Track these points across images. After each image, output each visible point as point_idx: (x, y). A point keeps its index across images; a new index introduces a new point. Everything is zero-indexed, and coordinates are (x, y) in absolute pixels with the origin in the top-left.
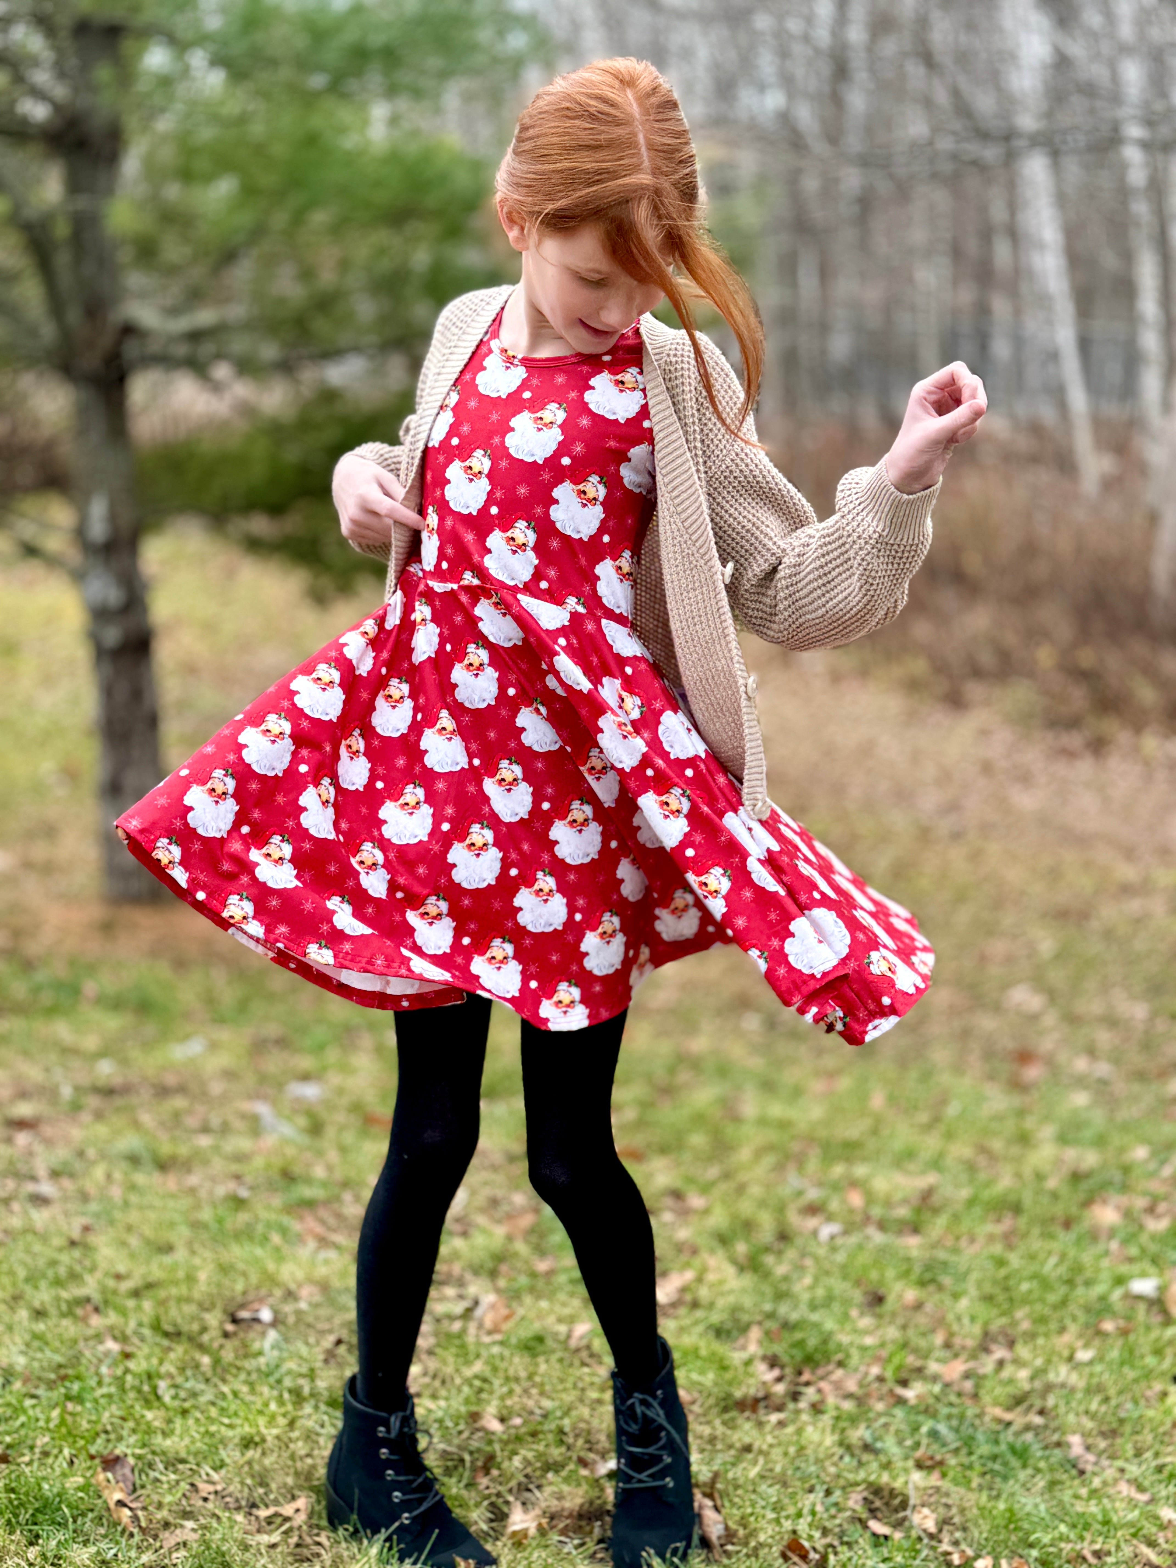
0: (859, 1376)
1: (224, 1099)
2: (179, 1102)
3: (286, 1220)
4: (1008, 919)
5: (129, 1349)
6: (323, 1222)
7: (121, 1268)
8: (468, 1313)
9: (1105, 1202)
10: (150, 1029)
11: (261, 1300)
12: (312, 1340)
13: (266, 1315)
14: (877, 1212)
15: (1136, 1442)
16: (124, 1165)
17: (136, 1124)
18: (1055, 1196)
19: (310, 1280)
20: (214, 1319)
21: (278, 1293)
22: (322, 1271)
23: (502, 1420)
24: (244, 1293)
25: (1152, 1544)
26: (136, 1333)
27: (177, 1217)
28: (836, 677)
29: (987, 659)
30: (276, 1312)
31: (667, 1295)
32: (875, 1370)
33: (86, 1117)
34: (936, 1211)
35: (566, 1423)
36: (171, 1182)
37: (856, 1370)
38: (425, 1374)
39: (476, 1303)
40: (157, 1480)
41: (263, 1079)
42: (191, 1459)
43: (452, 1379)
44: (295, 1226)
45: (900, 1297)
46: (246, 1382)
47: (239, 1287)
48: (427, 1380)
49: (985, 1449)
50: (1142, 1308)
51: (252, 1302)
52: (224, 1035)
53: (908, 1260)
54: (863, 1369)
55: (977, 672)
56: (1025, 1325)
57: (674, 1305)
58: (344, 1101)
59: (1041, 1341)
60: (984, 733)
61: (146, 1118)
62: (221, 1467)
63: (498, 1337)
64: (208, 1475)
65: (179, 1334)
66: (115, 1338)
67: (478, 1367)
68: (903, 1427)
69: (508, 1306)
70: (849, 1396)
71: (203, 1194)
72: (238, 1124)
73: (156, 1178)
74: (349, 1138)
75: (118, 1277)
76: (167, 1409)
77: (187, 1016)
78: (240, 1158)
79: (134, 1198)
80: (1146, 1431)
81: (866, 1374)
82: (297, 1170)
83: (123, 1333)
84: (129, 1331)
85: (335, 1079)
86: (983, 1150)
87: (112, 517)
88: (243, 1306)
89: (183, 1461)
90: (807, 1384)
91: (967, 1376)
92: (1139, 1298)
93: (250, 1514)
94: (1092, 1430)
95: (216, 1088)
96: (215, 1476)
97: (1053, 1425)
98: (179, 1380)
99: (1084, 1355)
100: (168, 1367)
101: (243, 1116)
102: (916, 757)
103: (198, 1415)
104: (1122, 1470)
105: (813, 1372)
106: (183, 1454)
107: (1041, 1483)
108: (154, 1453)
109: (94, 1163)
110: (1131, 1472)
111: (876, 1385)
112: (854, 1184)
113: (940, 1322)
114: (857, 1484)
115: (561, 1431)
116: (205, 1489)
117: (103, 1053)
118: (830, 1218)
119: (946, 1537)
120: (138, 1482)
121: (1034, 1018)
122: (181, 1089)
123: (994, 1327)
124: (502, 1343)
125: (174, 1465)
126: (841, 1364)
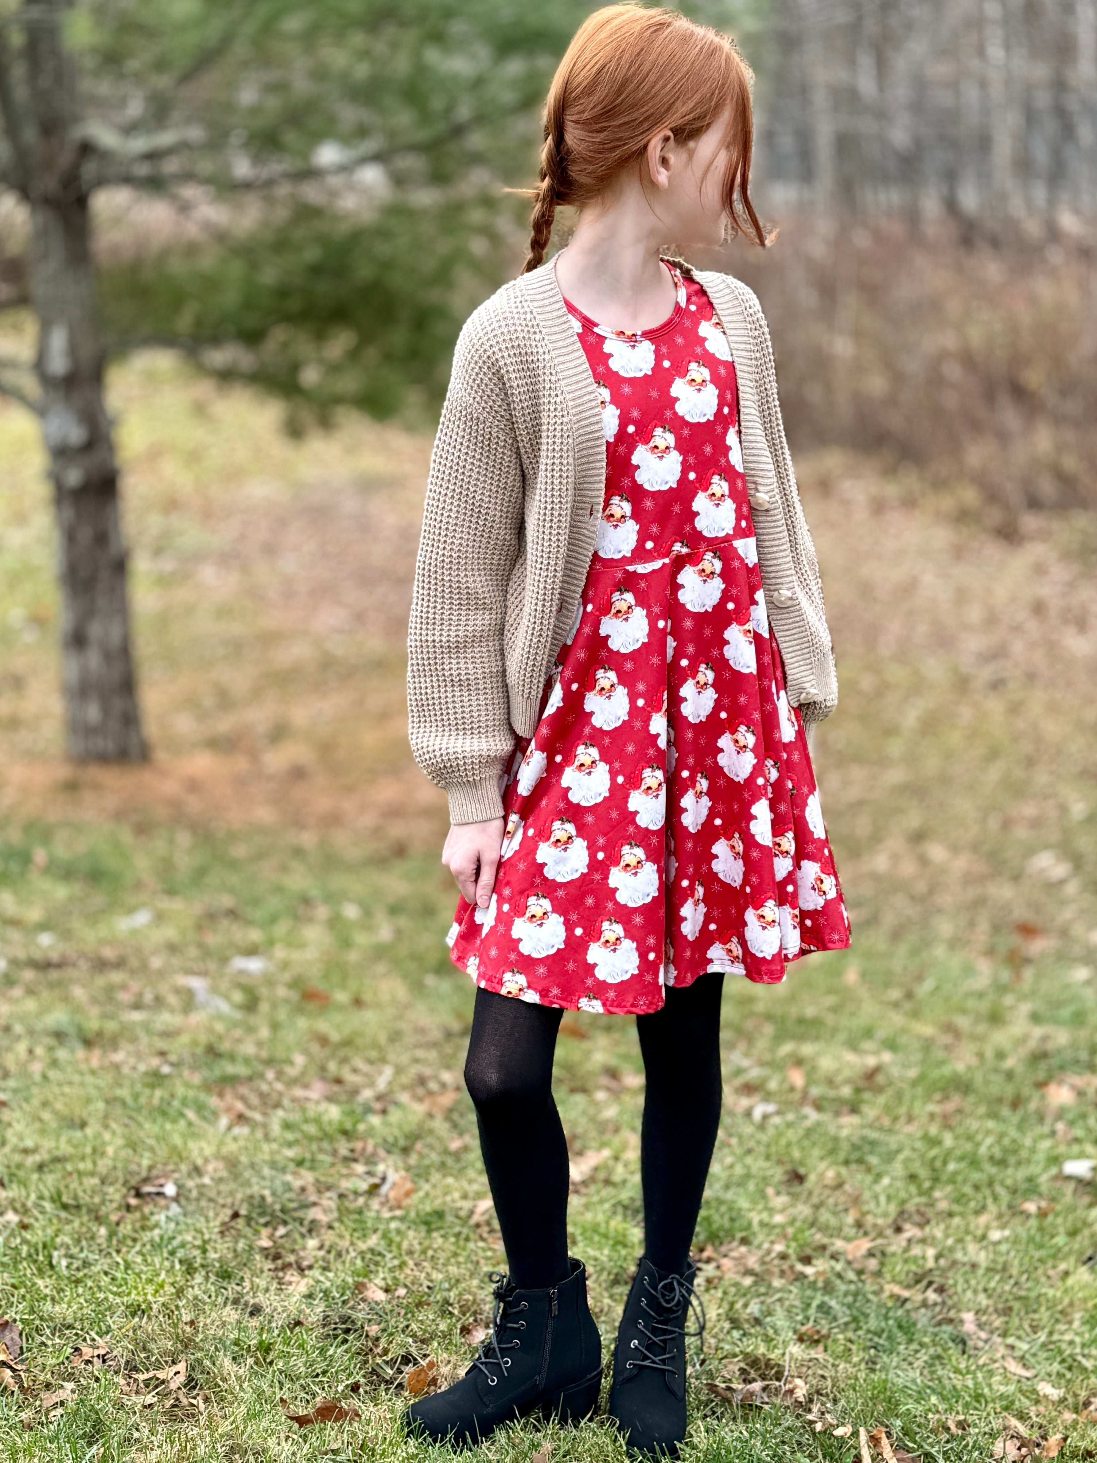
0: (760, 1253)
1: (161, 974)
2: (116, 977)
3: (203, 1096)
4: (1042, 778)
5: (26, 1221)
6: (243, 1099)
7: (29, 1143)
8: (373, 1190)
9: (1060, 1083)
10: (98, 900)
11: (166, 1176)
12: (211, 1214)
13: (170, 1190)
14: (815, 1091)
15: (1033, 1320)
16: (51, 1041)
17: (66, 999)
18: (1010, 1075)
19: (218, 1156)
20: (115, 1193)
21: (184, 1168)
22: (231, 1147)
23: (387, 1290)
24: (150, 1168)
25: (1022, 1417)
26: (37, 1205)
27: (93, 1092)
28: (878, 507)
29: (1047, 487)
30: (180, 1187)
31: (581, 1173)
32: (779, 1248)
33: (17, 992)
34: (879, 1090)
35: (452, 1295)
36: (95, 1058)
37: (759, 1247)
38: (321, 1248)
39: (384, 1179)
40: (43, 1344)
41: (206, 952)
42: (77, 1325)
43: (348, 1252)
44: (213, 1101)
45: (821, 1176)
46: (140, 1253)
47: (145, 1162)
48: (322, 1253)
49: (873, 1323)
50: (1069, 1188)
51: (158, 1177)
52: (175, 905)
53: (836, 1139)
54: (766, 1246)
55: (1034, 503)
56: (943, 1205)
57: (584, 1183)
58: (287, 976)
59: (956, 1221)
60: (1039, 570)
61: (79, 993)
62: (107, 1333)
63: (398, 1213)
64: (93, 1340)
65: (78, 1207)
66: (15, 1210)
67: (373, 1241)
68: (797, 1303)
69: (414, 1182)
70: (749, 1272)
71: (126, 1070)
72: (172, 1000)
73: (81, 1053)
74: (282, 1015)
75: (26, 1151)
76: (59, 1278)
77: (138, 886)
78: (168, 1034)
79: (52, 1074)
80: (1043, 1309)
81: (769, 1252)
82: (225, 1046)
83: (24, 1205)
84: (29, 1204)
85: (280, 953)
86: (949, 1028)
87: (73, 349)
88: (146, 1180)
89: (70, 1327)
90: (708, 1261)
91: (871, 1254)
92: (1069, 1178)
93: (130, 1377)
94: (988, 1307)
95: (156, 962)
96: (100, 1341)
97: (950, 1302)
98: (75, 1251)
99: (995, 1235)
100: (64, 1239)
101: (177, 991)
102: (962, 597)
103: (90, 1283)
104: (1012, 1347)
105: (716, 1250)
106: (70, 1320)
107: (924, 1357)
108: (42, 1319)
109: (19, 1038)
110: (1020, 1349)
111: (776, 1262)
112: (799, 1062)
113: (856, 1200)
114: (735, 1356)
115: (447, 1302)
116: (87, 1352)
117: (44, 926)
118: (768, 1097)
119: (815, 1408)
120: (25, 1345)
121: (1054, 887)
122: (120, 964)
123: (910, 1207)
124: (402, 1219)
125: (60, 1330)
126: (744, 1241)
